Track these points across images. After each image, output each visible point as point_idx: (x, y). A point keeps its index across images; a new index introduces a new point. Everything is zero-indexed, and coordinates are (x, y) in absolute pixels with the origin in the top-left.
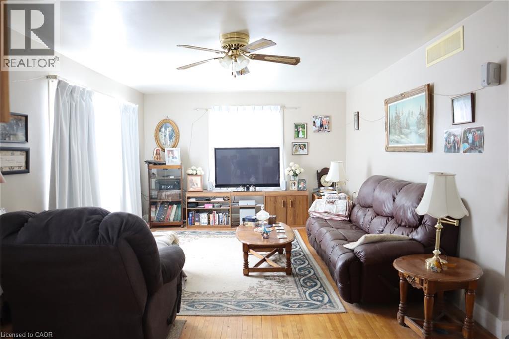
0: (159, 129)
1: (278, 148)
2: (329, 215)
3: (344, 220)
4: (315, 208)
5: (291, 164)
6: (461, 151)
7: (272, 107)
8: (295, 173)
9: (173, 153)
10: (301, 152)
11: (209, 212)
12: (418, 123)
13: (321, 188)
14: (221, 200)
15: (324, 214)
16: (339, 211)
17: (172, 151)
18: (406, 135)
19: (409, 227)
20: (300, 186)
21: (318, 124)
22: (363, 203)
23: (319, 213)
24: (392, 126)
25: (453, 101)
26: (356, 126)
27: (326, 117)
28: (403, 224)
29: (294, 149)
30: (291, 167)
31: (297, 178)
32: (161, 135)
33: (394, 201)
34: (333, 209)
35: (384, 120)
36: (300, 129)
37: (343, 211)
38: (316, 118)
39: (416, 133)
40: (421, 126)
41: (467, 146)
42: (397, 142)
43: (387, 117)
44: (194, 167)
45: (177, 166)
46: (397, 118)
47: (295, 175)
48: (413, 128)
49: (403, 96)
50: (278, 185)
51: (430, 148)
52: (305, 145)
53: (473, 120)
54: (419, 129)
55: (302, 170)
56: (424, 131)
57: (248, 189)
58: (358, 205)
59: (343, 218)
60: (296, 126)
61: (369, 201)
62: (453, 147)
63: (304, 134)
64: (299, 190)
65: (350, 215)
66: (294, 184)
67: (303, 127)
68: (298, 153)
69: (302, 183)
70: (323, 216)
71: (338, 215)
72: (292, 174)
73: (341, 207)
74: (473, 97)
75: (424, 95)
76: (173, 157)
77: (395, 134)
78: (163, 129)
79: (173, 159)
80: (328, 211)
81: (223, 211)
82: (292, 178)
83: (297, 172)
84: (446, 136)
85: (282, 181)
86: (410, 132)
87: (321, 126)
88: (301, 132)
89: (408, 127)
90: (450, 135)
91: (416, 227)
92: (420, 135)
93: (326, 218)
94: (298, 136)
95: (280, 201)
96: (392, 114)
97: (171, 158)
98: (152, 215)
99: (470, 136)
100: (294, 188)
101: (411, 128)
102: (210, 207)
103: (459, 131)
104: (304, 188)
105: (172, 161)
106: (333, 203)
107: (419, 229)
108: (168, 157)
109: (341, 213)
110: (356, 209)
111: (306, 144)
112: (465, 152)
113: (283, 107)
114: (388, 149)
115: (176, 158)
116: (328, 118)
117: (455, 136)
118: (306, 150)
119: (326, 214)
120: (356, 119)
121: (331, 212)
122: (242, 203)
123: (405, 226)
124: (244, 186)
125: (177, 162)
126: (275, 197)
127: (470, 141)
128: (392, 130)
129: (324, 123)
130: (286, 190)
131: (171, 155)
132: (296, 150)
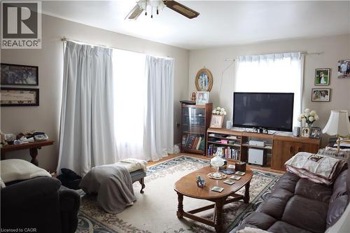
0: (198, 77)
1: (293, 94)
2: (307, 174)
3: (324, 184)
4: (294, 162)
5: (306, 110)
7: (292, 54)
8: (308, 120)
9: (203, 96)
10: (322, 99)
11: (225, 147)
14: (235, 138)
15: (300, 171)
16: (321, 172)
20: (313, 134)
21: (344, 69)
23: (296, 168)
29: (314, 95)
31: (311, 125)
32: (200, 81)
34: (314, 166)
36: (323, 75)
37: (326, 172)
45: (204, 106)
50: (290, 130)
52: (326, 92)
55: (317, 117)
57: (261, 131)
59: (324, 181)
60: (318, 72)
63: (326, 80)
64: (311, 137)
66: (307, 131)
67: (326, 73)
68: (318, 100)
69: (316, 131)
70: (300, 173)
71: (319, 176)
72: (304, 120)
73: (325, 167)
78: (201, 77)
79: (202, 101)
80: (307, 168)
81: (236, 148)
83: (311, 119)
87: (348, 71)
88: (323, 79)
94: (320, 82)
95: (288, 146)
97: (200, 100)
98: (184, 143)
100: (306, 135)
102: (225, 142)
104: (317, 136)
108: (199, 98)
109: (323, 174)
111: (329, 90)
113: (305, 54)
115: (205, 100)
118: (327, 97)
119: (303, 172)
121: (311, 170)
122: (251, 143)
124: (257, 128)
126: (283, 141)
130: (298, 136)
131: (201, 97)
132: (317, 97)
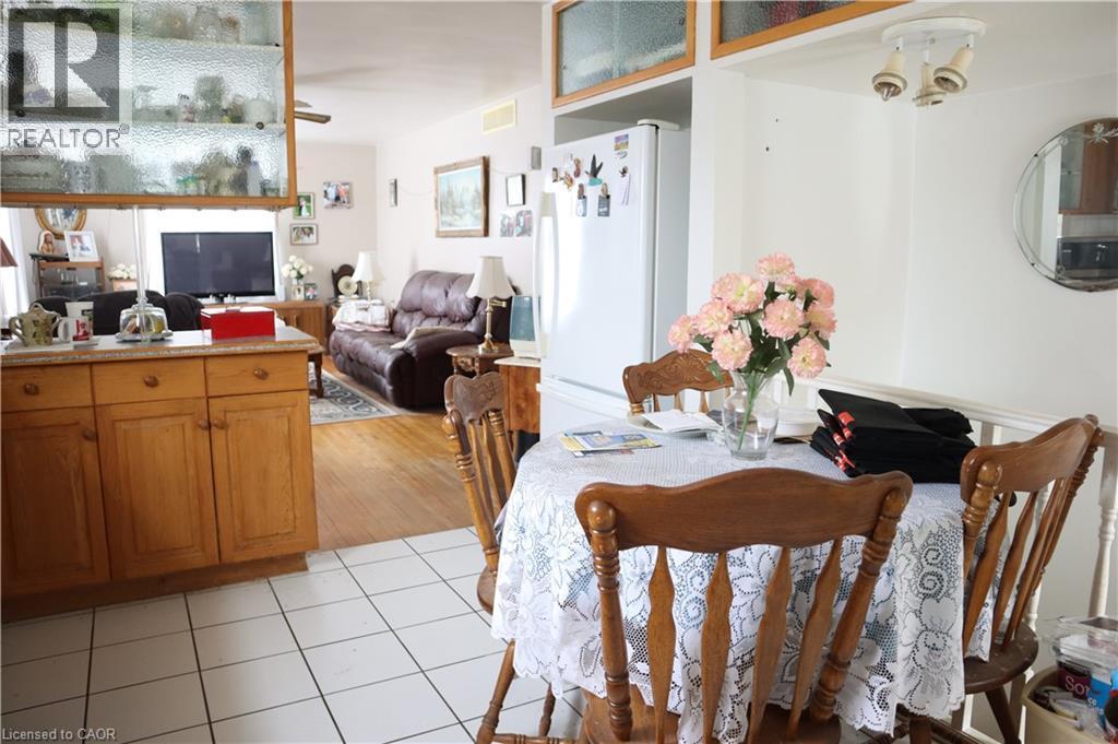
1: (271, 234)
2: (362, 326)
3: (383, 332)
4: (342, 316)
5: (292, 258)
6: (515, 234)
8: (299, 273)
9: (80, 241)
10: (306, 239)
12: (473, 201)
13: (340, 297)
15: (355, 325)
16: (376, 320)
17: (79, 238)
18: (461, 216)
19: (464, 321)
21: (332, 195)
22: (407, 306)
24: (445, 204)
25: (507, 181)
26: (393, 200)
27: (345, 184)
28: (457, 319)
29: (294, 234)
30: (292, 263)
31: (301, 282)
33: (446, 295)
34: (368, 318)
35: (433, 195)
36: (303, 203)
37: (381, 320)
38: (329, 185)
39: (472, 213)
40: (477, 206)
41: (519, 230)
42: (450, 225)
43: (437, 190)
44: (121, 266)
45: (94, 263)
46: (450, 193)
47: (300, 276)
48: (468, 207)
49: (456, 166)
50: (272, 293)
51: (486, 233)
52: (311, 229)
53: (524, 203)
54: (474, 208)
55: (311, 268)
56: (480, 211)
57: (222, 300)
58: (402, 311)
59: (382, 329)
61: (416, 303)
62: (506, 231)
63: (309, 211)
64: (307, 299)
65: (391, 325)
66: (299, 290)
67: (308, 199)
68: (300, 242)
69: (311, 289)
70: (355, 327)
71: (375, 326)
72: (294, 274)
73: (378, 316)
74: (524, 177)
75: (480, 168)
76: (82, 249)
77: (448, 213)
79: (83, 252)
80: (360, 320)
82: (295, 282)
83: (303, 272)
84: (501, 218)
85: (278, 287)
86: (465, 213)
87: (337, 198)
88: (304, 209)
89: (462, 206)
90: (505, 217)
91: (470, 320)
92: (476, 217)
93: (359, 330)
94: (300, 214)
96: (444, 188)
97: (78, 250)
99: (522, 219)
100: (299, 297)
101: (466, 207)
103: (512, 213)
104: (314, 296)
105: (81, 255)
106: (366, 310)
107: (474, 321)
108: (74, 248)
109: (378, 323)
110: (398, 318)
111: (315, 227)
112: (518, 236)
114: (440, 234)
115: (88, 249)
116: (347, 187)
117: (509, 218)
118: (313, 238)
119: (358, 325)
120: (393, 188)
121: (365, 321)
123: (459, 321)
124: (216, 295)
125: (92, 256)
127: (522, 224)
128: (444, 209)
129: (343, 194)
130: (286, 300)
131: (78, 244)
132: (298, 237)
